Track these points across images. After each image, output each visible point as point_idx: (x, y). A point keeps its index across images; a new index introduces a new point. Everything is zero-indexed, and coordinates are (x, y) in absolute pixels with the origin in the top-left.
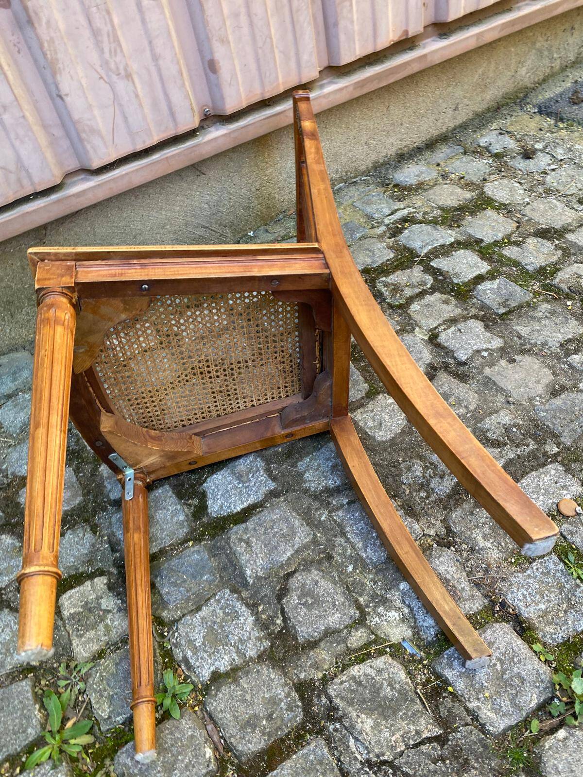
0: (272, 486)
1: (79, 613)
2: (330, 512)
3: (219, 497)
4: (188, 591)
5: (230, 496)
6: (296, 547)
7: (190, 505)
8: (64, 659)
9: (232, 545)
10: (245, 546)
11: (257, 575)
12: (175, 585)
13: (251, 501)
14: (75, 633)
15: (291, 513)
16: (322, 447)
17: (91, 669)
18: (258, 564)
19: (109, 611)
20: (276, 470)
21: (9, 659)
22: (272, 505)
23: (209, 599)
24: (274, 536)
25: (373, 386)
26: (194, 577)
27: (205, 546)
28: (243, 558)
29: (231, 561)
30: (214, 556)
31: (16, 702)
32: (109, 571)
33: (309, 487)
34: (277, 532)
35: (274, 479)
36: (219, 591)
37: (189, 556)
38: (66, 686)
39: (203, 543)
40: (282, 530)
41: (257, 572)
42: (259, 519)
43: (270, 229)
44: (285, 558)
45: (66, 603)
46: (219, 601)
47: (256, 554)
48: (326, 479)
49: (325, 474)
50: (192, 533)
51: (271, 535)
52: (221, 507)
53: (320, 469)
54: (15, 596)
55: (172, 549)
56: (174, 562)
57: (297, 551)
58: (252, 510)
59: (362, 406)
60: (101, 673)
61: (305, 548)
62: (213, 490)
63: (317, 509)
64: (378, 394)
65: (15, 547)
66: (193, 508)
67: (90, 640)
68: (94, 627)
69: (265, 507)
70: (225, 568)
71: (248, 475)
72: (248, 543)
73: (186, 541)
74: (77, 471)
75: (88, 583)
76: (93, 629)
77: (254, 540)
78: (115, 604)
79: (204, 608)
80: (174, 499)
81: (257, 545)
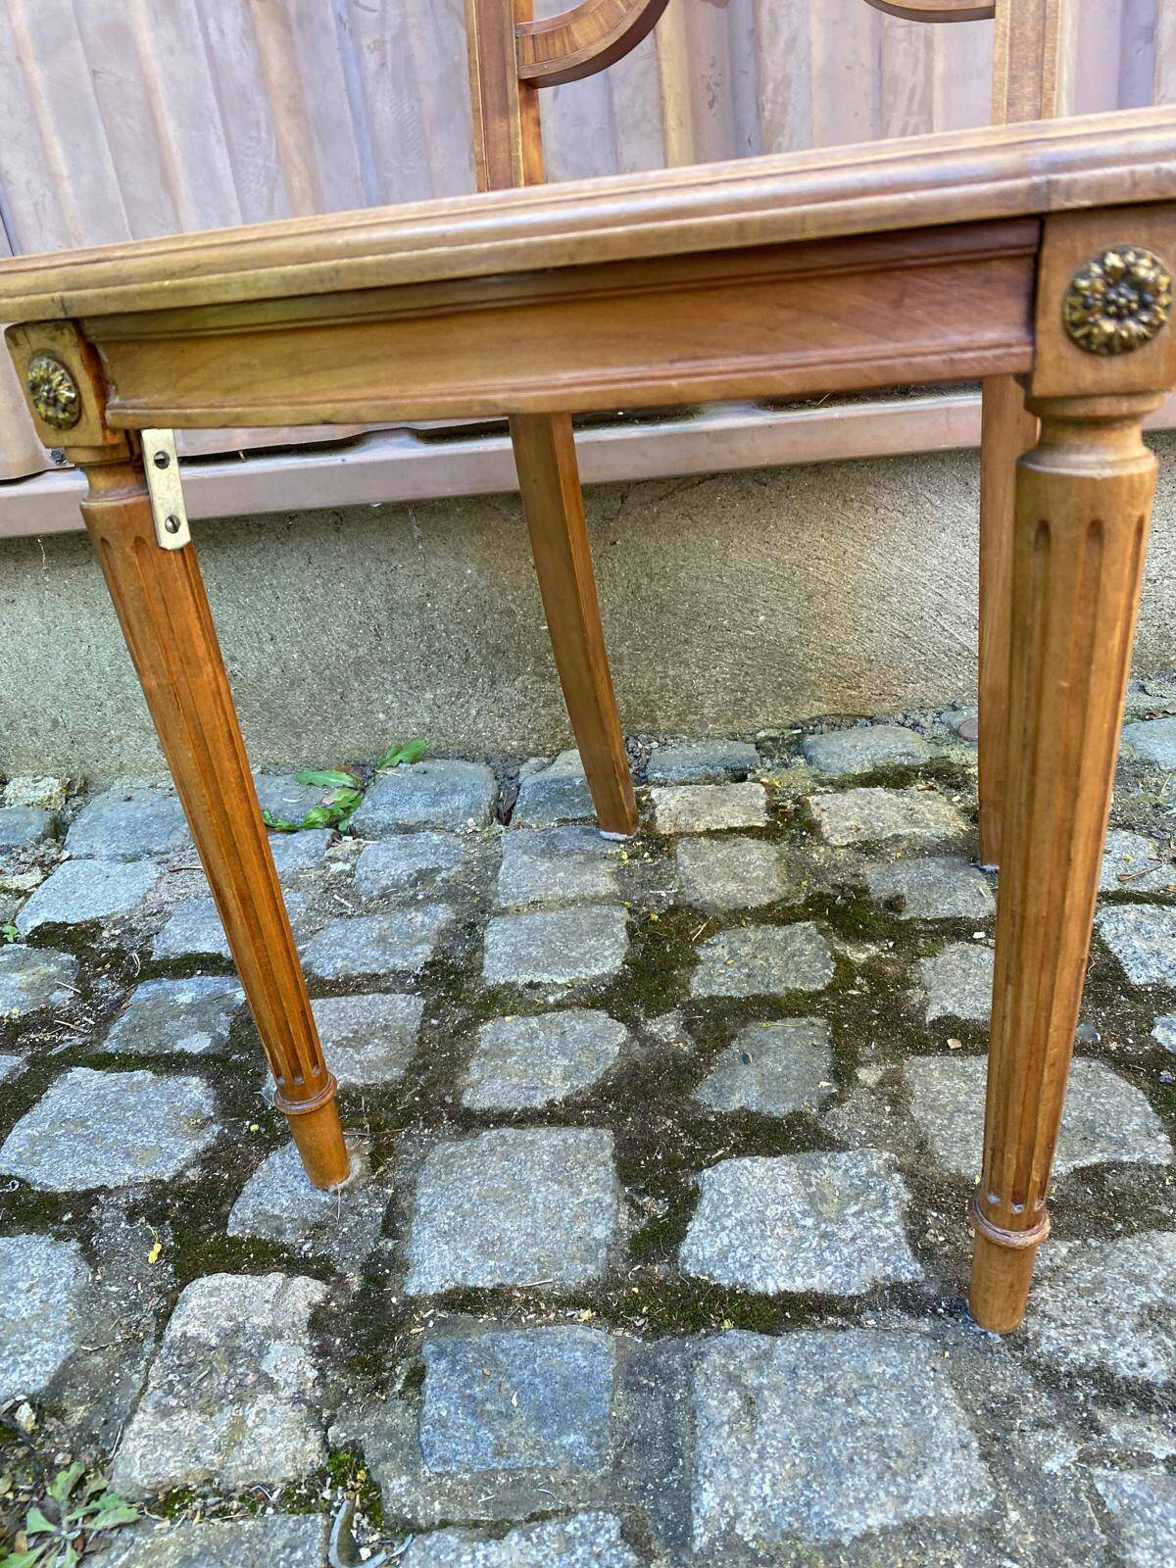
0: (910, 1270)
2: (1085, 1458)
3: (729, 1223)
4: (498, 1453)
5: (763, 1237)
6: (913, 1510)
7: (640, 1210)
8: (90, 1454)
9: (699, 1381)
10: (737, 1404)
11: (731, 1527)
12: (474, 1407)
13: (820, 1282)
14: (159, 1393)
15: (938, 1385)
17: (120, 1527)
18: (753, 1491)
19: (272, 1386)
20: (943, 1231)
22: (884, 1329)
23: (542, 1517)
24: (848, 1429)
26: (541, 1421)
27: (621, 1344)
28: (714, 1441)
29: (671, 1432)
30: (634, 1387)
32: (343, 1276)
33: (1038, 1335)
34: (863, 1422)
35: (924, 1253)
36: (587, 1510)
37: (559, 1346)
38: (42, 1535)
39: (619, 1332)
41: (738, 1516)
42: (821, 1347)
43: (1151, 686)
44: (853, 1524)
45: (194, 1302)
46: (569, 1542)
47: (762, 1454)
48: (1110, 1338)
49: (1112, 1319)
50: (606, 1288)
51: (839, 1421)
52: (723, 1256)
53: (1099, 1297)
54: (117, 1220)
55: (527, 1301)
56: (513, 1341)
57: (911, 1528)
58: (811, 1310)
60: (133, 1559)
61: (944, 1532)
62: (723, 1197)
63: (1040, 1424)
65: (199, 1112)
66: (644, 1221)
67: (175, 1439)
68: (209, 1405)
69: (858, 1323)
70: (642, 1445)
71: (843, 1205)
72: (751, 1403)
73: (577, 1301)
74: (429, 1012)
75: (276, 1278)
76: (202, 1411)
77: (776, 1403)
78: (299, 1374)
79: (514, 1537)
80: (607, 1172)
81: (777, 1424)
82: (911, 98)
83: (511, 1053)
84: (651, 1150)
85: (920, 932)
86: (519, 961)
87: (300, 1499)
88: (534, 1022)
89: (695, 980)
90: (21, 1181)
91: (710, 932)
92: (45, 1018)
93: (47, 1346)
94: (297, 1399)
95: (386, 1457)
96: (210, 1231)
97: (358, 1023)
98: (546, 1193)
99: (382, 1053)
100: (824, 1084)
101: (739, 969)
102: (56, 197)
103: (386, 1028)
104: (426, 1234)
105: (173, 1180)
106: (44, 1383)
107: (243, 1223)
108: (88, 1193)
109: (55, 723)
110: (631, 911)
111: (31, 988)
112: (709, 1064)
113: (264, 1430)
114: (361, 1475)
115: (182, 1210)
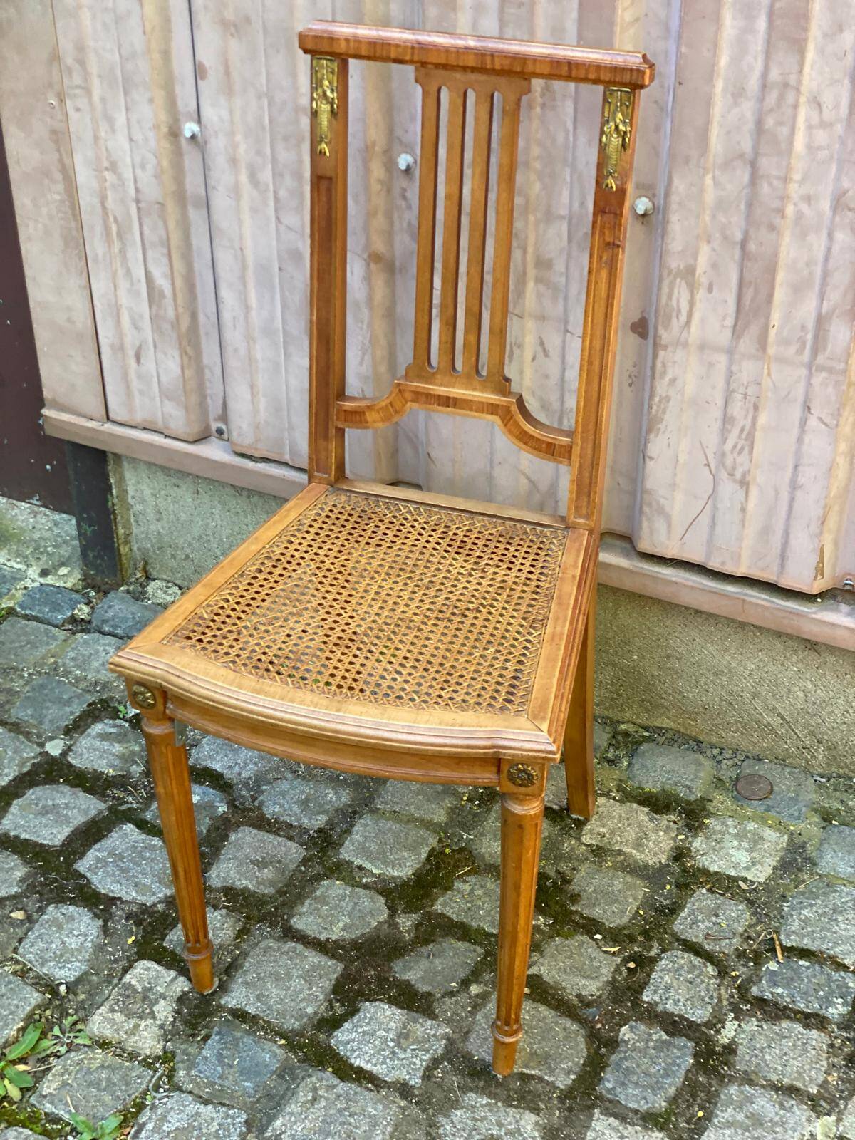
0: (415, 1081)
1: (136, 991)
3: (360, 1030)
4: (220, 1077)
5: (369, 1042)
7: (332, 1008)
8: (82, 1014)
9: (303, 1085)
10: (310, 1098)
11: (281, 1134)
12: (220, 1057)
13: (377, 1069)
14: (112, 1002)
15: (388, 1124)
16: (516, 1107)
17: (85, 1045)
18: (295, 1127)
19: (154, 1018)
20: (443, 1072)
21: (52, 964)
22: (386, 1097)
23: (223, 1105)
24: (342, 1124)
25: (669, 1115)
26: (241, 1073)
27: (287, 1059)
28: (293, 1106)
29: (283, 1097)
30: (281, 1076)
31: (15, 1002)
33: (443, 1126)
34: (350, 1124)
35: (427, 1077)
36: (239, 1109)
37: (263, 1050)
38: (57, 1037)
39: (290, 1054)
40: (356, 1128)
41: (283, 1133)
42: (356, 1093)
45: (138, 970)
46: (228, 1116)
47: (306, 1118)
49: (474, 1133)
50: (297, 1035)
51: (341, 1120)
52: (348, 1042)
53: (478, 1124)
54: (121, 917)
55: (264, 1026)
56: (248, 1040)
58: (365, 1078)
59: (623, 1119)
60: (85, 1058)
62: (365, 1017)
64: (661, 1129)
66: (330, 1013)
67: (113, 1022)
68: (129, 1015)
69: (378, 1092)
70: (269, 1096)
71: (413, 1044)
72: (314, 1100)
73: (283, 1035)
74: (305, 861)
75: (173, 973)
76: (126, 1016)
77: (323, 1103)
78: (166, 1017)
79: (210, 1107)
80: (328, 984)
81: (318, 1111)
82: (742, 430)
83: (327, 903)
84: (354, 983)
85: (574, 921)
86: (363, 850)
87: (148, 1063)
88: (348, 890)
89: (442, 899)
90: (88, 880)
91: (468, 873)
92: (122, 782)
93: (78, 964)
94: (161, 1027)
95: (183, 1062)
96: (157, 939)
97: (267, 853)
98: (297, 983)
99: (270, 876)
100: (454, 984)
101: (468, 902)
102: (246, 318)
103: (279, 862)
104: (240, 980)
105: (151, 906)
106: (73, 979)
107: (171, 941)
108: (114, 899)
109: (187, 557)
110: (440, 841)
111: (122, 757)
112: (411, 951)
113: (145, 1033)
114: (171, 1064)
115: (150, 924)
